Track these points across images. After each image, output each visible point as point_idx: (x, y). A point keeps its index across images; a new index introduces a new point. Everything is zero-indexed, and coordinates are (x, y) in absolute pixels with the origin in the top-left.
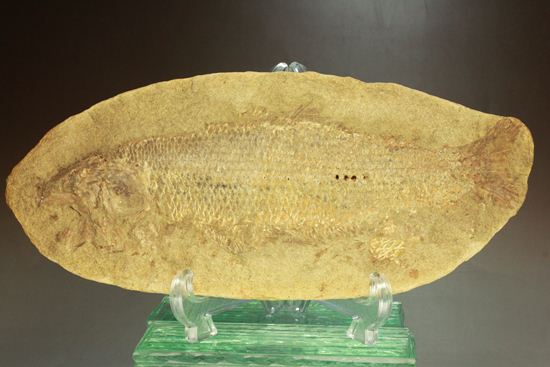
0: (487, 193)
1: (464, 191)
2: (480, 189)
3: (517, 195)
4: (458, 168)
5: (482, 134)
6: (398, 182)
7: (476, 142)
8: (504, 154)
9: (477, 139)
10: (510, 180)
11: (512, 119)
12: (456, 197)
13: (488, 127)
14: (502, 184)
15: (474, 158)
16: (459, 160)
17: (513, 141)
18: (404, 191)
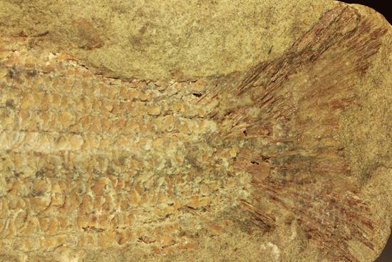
0: (286, 213)
1: (220, 207)
2: (265, 201)
3: (369, 225)
4: (208, 139)
5: (280, 45)
6: (29, 172)
7: (262, 67)
8: (336, 105)
9: (265, 58)
10: (351, 179)
11: (362, 9)
12: (195, 223)
13: (295, 28)
14: (329, 190)
15: (254, 112)
16: (213, 116)
17: (362, 70)
18: (45, 199)
